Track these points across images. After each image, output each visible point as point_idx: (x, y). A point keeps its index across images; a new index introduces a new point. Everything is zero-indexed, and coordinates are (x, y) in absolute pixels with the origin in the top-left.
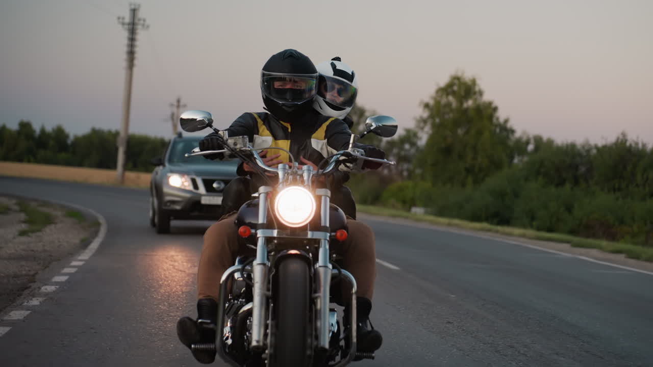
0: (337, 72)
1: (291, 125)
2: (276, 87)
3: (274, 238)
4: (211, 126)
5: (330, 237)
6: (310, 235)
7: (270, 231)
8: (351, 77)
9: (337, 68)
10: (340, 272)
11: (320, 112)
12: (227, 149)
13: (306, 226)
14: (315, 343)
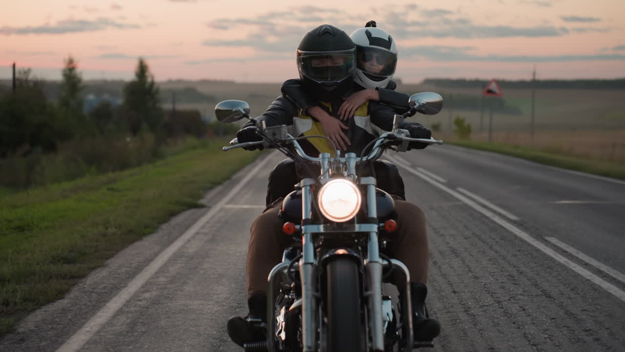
0: (374, 40)
1: (331, 104)
2: (313, 66)
3: (321, 234)
4: (248, 117)
5: (379, 228)
6: (358, 228)
7: (316, 226)
8: (388, 43)
9: (373, 36)
10: (390, 263)
11: (361, 85)
12: (265, 140)
13: (353, 219)
14: (369, 345)
